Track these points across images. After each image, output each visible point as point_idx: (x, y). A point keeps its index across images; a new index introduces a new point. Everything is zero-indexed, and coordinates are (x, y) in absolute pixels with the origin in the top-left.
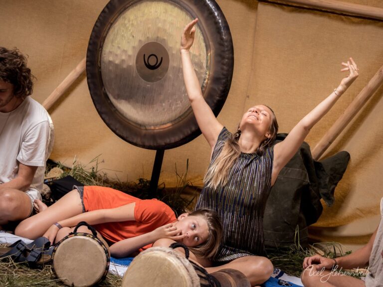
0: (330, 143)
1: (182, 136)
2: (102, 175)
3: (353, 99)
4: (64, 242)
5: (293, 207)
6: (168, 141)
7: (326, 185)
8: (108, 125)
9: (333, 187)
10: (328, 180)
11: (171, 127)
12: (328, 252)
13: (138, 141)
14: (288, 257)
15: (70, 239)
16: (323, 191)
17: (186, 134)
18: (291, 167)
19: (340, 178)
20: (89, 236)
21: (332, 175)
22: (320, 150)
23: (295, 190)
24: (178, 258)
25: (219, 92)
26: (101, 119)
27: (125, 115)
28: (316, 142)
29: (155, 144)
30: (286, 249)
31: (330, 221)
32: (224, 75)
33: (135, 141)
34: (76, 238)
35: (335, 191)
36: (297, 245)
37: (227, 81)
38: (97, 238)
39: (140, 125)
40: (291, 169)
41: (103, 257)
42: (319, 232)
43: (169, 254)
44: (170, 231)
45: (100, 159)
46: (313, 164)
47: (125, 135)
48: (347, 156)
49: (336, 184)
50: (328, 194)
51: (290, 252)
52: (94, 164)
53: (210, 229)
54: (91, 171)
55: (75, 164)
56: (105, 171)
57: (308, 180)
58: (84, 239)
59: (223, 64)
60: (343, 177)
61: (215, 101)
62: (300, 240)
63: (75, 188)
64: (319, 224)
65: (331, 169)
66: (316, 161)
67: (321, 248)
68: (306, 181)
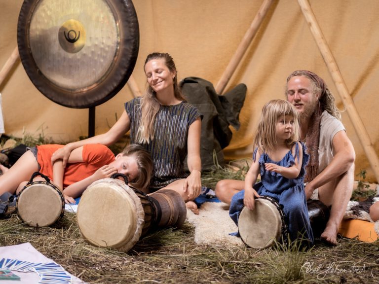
0: (229, 79)
1: (107, 93)
2: (49, 139)
3: (241, 41)
4: (24, 191)
5: (208, 136)
6: (96, 99)
7: (231, 113)
8: (46, 95)
9: (237, 113)
10: (232, 109)
11: (96, 87)
12: (242, 167)
13: (72, 103)
14: (211, 177)
15: (28, 188)
16: (229, 119)
17: (110, 90)
18: (200, 103)
19: (242, 106)
20: (44, 183)
21: (234, 104)
22: (222, 86)
23: (207, 121)
24: (120, 185)
25: (131, 51)
26: (38, 91)
27: (57, 84)
28: (218, 80)
29: (86, 103)
30: (208, 171)
31: (240, 143)
32: (132, 36)
33: (69, 104)
34: (33, 187)
35: (240, 117)
36: (217, 165)
37: (136, 40)
38: (50, 183)
39: (72, 90)
40: (201, 105)
41: (58, 198)
42: (232, 153)
43: (111, 183)
44: (106, 171)
45: (45, 127)
46: (218, 98)
47: (60, 100)
48: (244, 87)
49: (239, 111)
50: (234, 120)
51: (212, 172)
52: (40, 131)
53: (139, 167)
54: (38, 137)
55: (25, 134)
56: (50, 136)
57: (216, 112)
58: (40, 186)
59: (130, 27)
60: (245, 105)
61: (129, 59)
62: (219, 162)
63: (28, 150)
64: (231, 146)
65: (234, 100)
66: (220, 95)
67: (236, 166)
68: (215, 112)
